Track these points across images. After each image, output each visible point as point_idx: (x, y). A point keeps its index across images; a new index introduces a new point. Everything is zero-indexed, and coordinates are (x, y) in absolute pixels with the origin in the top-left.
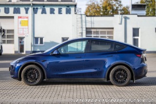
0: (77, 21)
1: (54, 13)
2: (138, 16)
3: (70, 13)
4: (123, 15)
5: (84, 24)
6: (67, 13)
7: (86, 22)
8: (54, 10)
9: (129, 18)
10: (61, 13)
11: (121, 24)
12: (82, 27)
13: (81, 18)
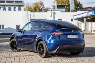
0: (25, 15)
1: (11, 10)
2: (61, 12)
3: (21, 10)
4: (53, 12)
5: (29, 17)
6: (19, 10)
7: (30, 16)
8: (11, 8)
9: (56, 13)
10: (15, 10)
11: (51, 16)
12: (28, 19)
13: (28, 13)
